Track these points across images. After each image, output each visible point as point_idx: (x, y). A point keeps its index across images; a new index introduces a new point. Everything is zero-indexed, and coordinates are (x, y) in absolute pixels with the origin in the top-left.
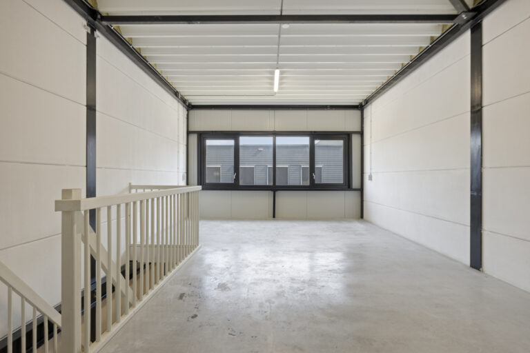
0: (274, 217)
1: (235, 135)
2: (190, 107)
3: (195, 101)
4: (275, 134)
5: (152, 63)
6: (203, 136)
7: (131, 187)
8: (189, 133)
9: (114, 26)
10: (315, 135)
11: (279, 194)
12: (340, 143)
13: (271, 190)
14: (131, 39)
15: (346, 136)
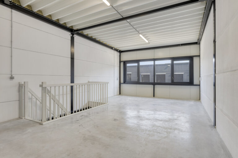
0: (154, 96)
1: (138, 61)
2: (121, 52)
3: (122, 49)
4: (154, 60)
5: (98, 39)
6: (125, 63)
7: (89, 82)
8: (120, 62)
9: (80, 32)
10: (173, 59)
11: (156, 86)
12: (188, 61)
13: (152, 84)
14: (88, 34)
15: (191, 58)
